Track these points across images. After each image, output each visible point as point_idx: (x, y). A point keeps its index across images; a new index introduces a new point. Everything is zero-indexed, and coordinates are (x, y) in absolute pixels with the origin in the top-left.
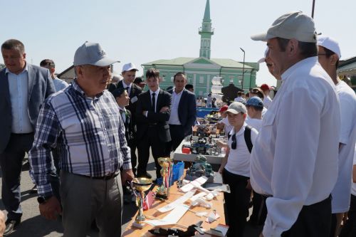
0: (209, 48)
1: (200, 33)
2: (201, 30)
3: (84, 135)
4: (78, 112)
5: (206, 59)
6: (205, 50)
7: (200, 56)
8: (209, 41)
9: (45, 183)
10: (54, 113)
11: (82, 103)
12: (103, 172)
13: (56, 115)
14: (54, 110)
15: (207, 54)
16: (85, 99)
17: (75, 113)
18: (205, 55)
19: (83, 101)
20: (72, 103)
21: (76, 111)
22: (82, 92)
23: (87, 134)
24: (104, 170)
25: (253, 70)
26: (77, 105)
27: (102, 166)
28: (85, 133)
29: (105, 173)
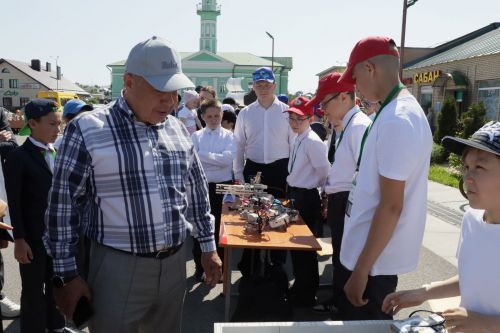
0: (214, 36)
1: (199, 12)
2: (200, 7)
3: (122, 180)
4: (118, 141)
5: (210, 53)
6: (208, 40)
7: (201, 48)
8: (214, 26)
9: (67, 255)
10: (81, 139)
11: (128, 130)
12: (151, 244)
13: (83, 142)
14: (81, 134)
15: (211, 46)
16: (133, 124)
17: (113, 142)
18: (207, 47)
19: (130, 127)
20: (111, 127)
21: (115, 139)
22: (130, 112)
23: (128, 179)
24: (154, 241)
25: (283, 68)
26: (118, 131)
27: (150, 235)
28: (124, 177)
29: (155, 246)
